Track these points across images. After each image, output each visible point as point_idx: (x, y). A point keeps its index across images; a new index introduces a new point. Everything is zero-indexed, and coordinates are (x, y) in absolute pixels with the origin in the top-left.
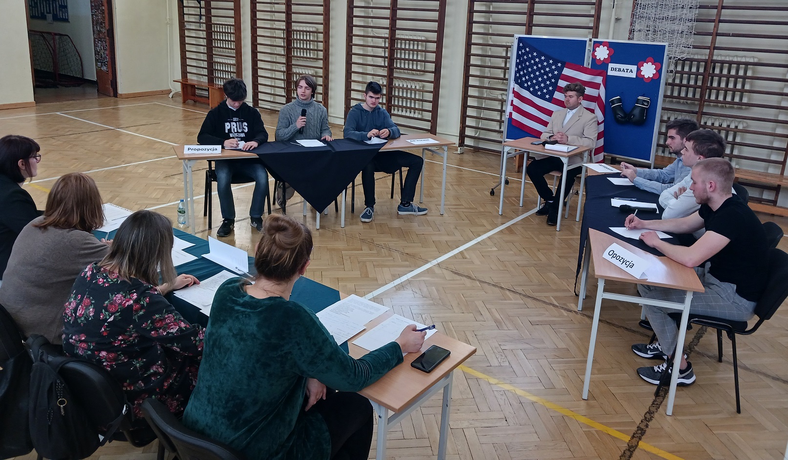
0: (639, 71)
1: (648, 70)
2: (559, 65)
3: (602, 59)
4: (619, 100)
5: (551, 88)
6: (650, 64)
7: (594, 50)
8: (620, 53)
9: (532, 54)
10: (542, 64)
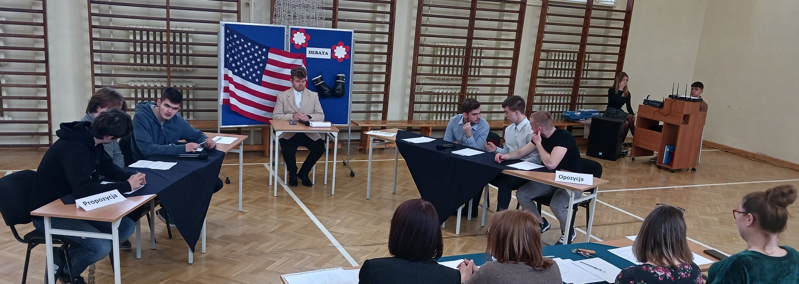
0: (333, 53)
1: (340, 52)
2: (264, 50)
3: (300, 44)
4: (321, 79)
5: (259, 72)
6: (341, 47)
8: (316, 38)
9: (240, 41)
10: (251, 50)
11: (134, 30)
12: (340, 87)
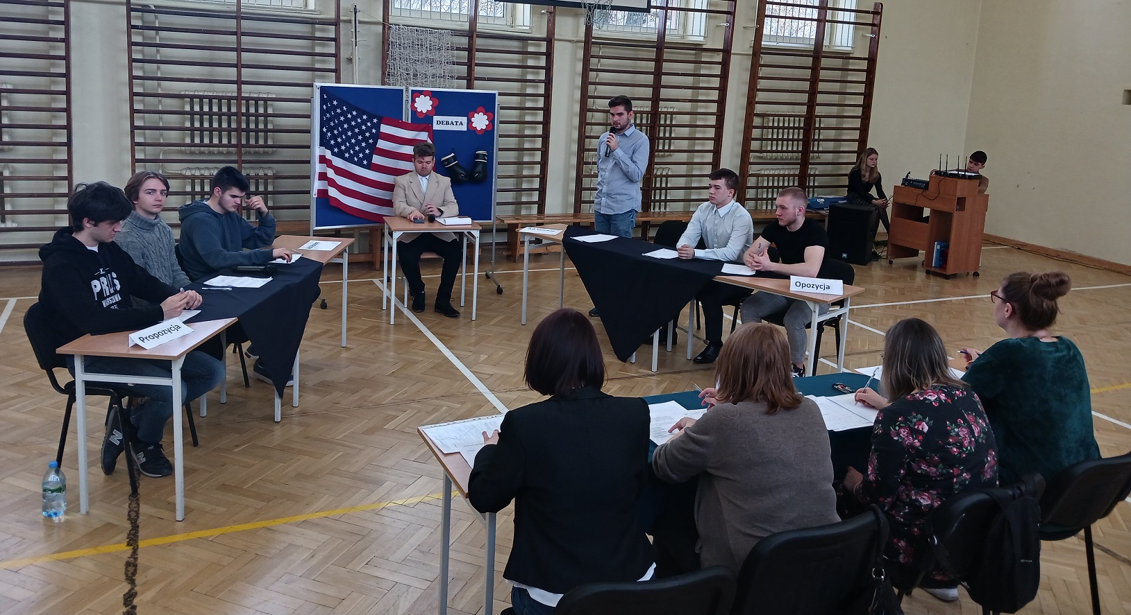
0: (470, 122)
1: (480, 121)
2: (375, 121)
3: (424, 111)
4: (454, 158)
5: (367, 151)
6: (481, 114)
7: (413, 101)
8: (445, 103)
9: (342, 109)
10: (356, 121)
11: (192, 97)
12: (479, 168)
